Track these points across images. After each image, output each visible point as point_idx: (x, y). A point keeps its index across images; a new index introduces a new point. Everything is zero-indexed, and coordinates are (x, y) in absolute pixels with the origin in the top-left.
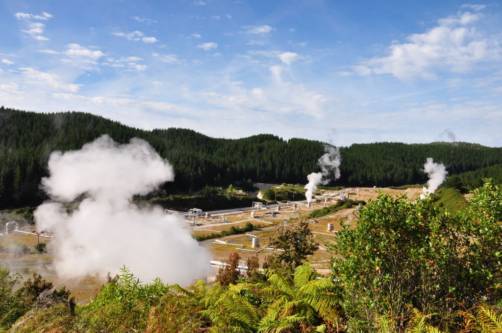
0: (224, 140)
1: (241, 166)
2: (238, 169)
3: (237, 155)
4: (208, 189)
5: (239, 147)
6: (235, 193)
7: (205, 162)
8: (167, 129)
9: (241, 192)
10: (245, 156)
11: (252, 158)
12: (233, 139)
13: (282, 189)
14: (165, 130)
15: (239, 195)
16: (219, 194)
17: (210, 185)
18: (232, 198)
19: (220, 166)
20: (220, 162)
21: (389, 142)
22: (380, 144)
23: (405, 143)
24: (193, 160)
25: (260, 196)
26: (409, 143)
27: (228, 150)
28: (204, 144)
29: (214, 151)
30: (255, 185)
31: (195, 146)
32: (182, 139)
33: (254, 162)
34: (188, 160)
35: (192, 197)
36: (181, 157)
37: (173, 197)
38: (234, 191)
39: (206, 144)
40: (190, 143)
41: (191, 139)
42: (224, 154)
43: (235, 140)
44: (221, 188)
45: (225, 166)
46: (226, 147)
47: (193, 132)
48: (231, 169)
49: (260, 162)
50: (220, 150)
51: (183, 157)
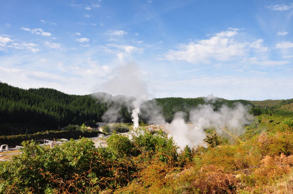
0: (75, 96)
1: (87, 112)
2: (86, 114)
3: (85, 105)
4: (70, 126)
5: (85, 100)
6: (86, 128)
7: (66, 109)
8: (38, 88)
9: (89, 128)
10: (89, 106)
11: (94, 107)
12: (81, 95)
13: (114, 126)
14: (37, 89)
15: (90, 130)
16: (77, 130)
17: (71, 124)
18: (85, 132)
19: (75, 112)
20: (75, 110)
21: (174, 97)
22: (169, 98)
23: (183, 98)
24: (58, 109)
25: (101, 130)
26: (185, 98)
27: (79, 102)
28: (63, 98)
29: (70, 102)
30: (97, 124)
31: (58, 100)
32: (49, 95)
33: (95, 109)
34: (56, 109)
35: (61, 132)
36: (51, 106)
37: (49, 132)
38: (86, 127)
39: (64, 98)
40: (54, 97)
41: (55, 95)
42: (76, 104)
43: (82, 96)
44: (77, 126)
45: (78, 112)
46: (77, 100)
47: (56, 91)
48: (82, 114)
49: (99, 109)
50: (74, 102)
51: (52, 106)
